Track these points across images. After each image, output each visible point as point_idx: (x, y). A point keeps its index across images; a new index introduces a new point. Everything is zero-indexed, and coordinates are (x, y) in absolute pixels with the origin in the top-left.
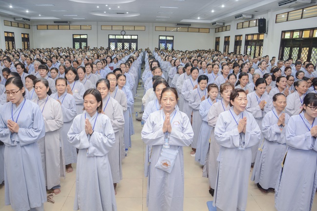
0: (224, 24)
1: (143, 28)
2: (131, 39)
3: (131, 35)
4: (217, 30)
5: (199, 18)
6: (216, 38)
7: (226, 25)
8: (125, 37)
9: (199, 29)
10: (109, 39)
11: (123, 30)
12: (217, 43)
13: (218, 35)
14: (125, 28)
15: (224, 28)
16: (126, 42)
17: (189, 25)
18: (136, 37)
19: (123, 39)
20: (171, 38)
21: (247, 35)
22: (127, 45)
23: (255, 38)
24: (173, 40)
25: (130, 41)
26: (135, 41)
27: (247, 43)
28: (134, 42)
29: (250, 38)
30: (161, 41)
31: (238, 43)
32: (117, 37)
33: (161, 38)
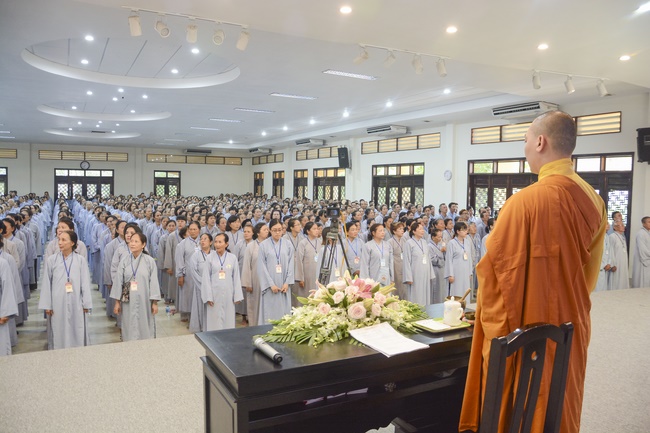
0: (270, 150)
1: (123, 157)
2: (101, 178)
3: (101, 170)
4: (256, 161)
5: (231, 142)
6: (256, 174)
7: (273, 153)
8: (90, 174)
9: (225, 158)
10: (56, 177)
11: (85, 161)
12: (258, 182)
13: (259, 168)
14: (89, 157)
15: (271, 158)
16: (90, 183)
17: (208, 151)
18: (108, 174)
19: (85, 177)
20: (176, 176)
21: (316, 170)
22: (92, 189)
23: (331, 174)
24: (179, 179)
25: (99, 181)
26: (109, 181)
27: (317, 182)
28: (106, 183)
29: (321, 174)
30: (158, 181)
31: (299, 182)
32: (73, 173)
33: (158, 175)
